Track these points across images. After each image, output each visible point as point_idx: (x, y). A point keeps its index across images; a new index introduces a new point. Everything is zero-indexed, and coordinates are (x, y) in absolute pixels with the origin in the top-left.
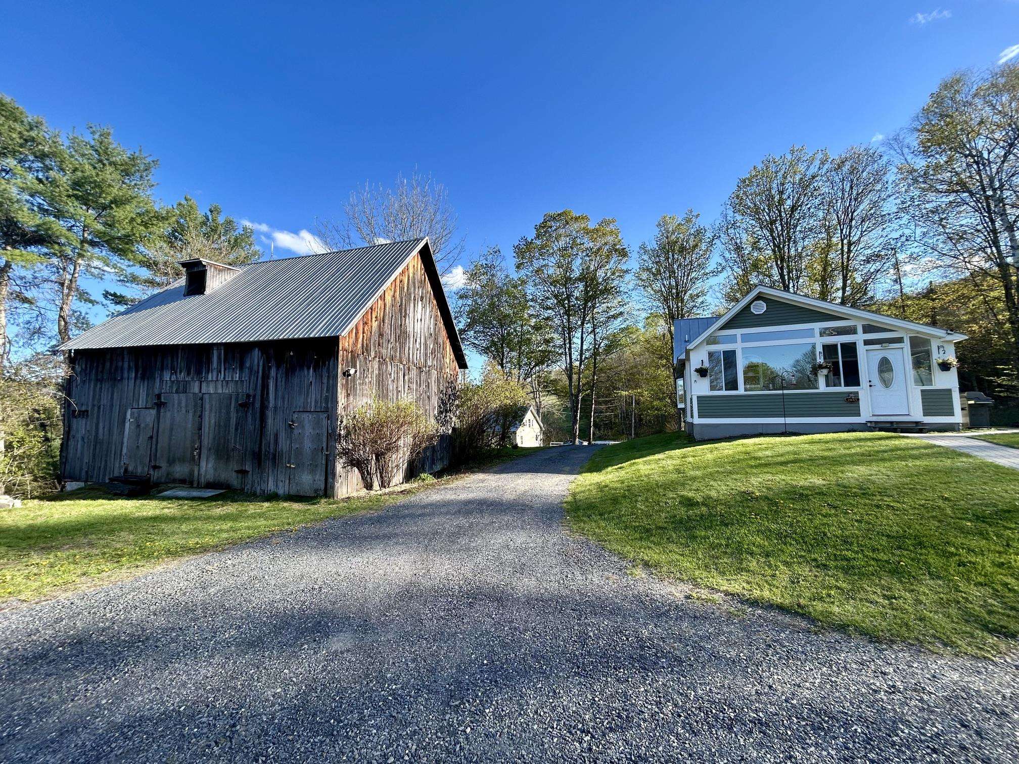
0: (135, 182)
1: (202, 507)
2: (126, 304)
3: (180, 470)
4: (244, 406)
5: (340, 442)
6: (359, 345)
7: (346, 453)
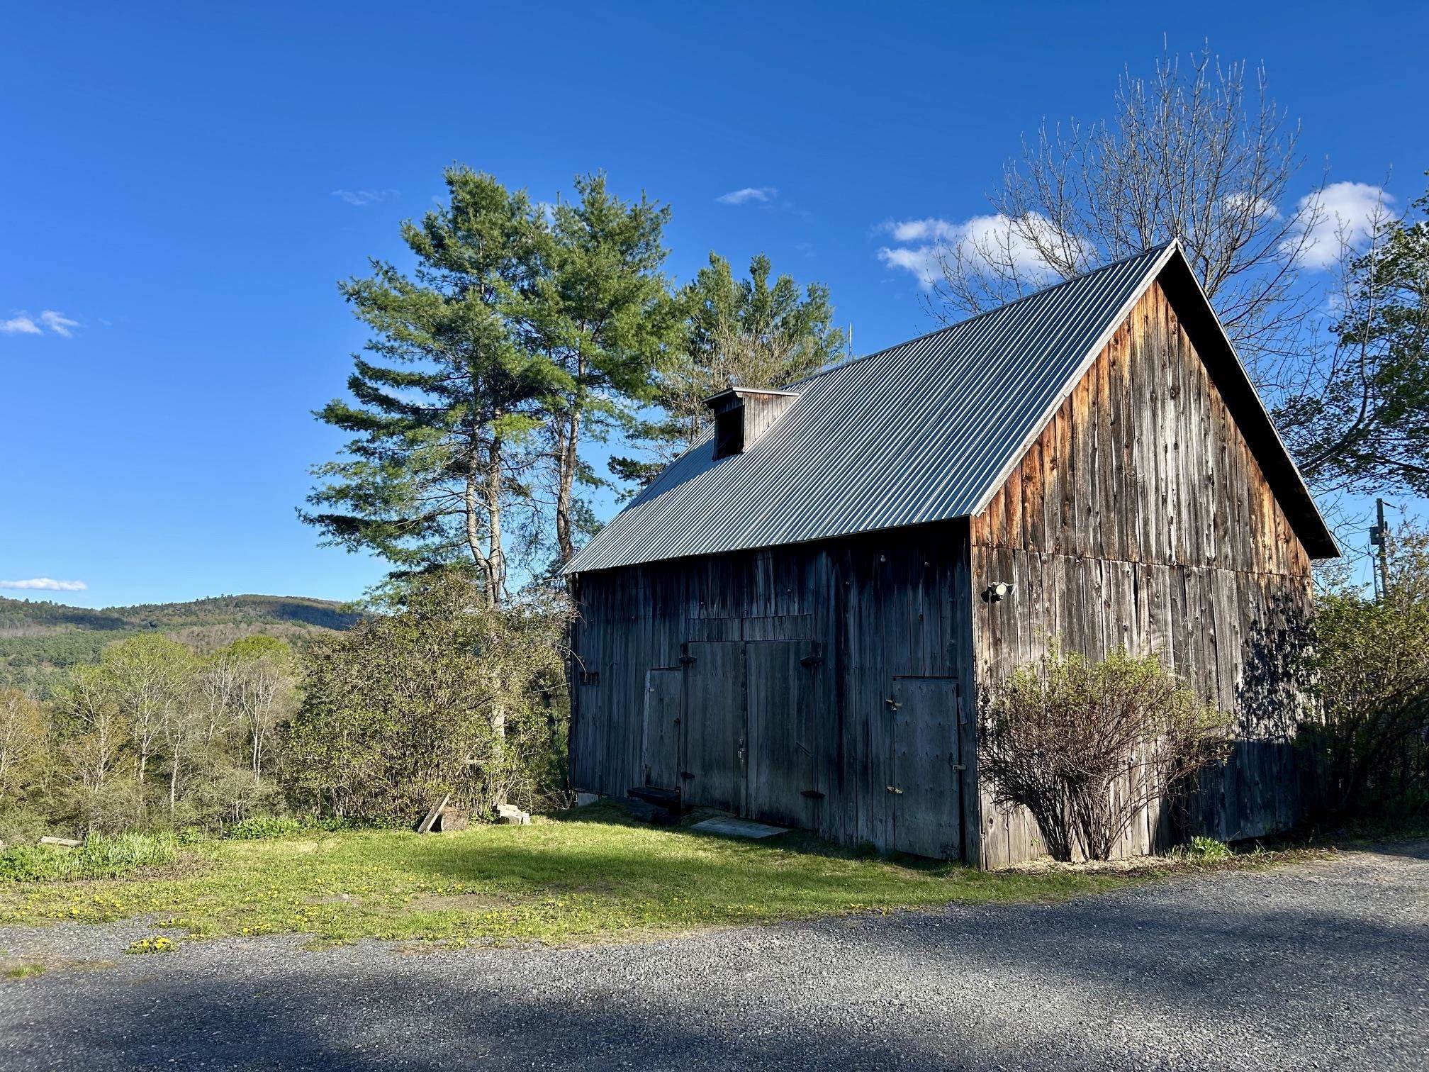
0: (640, 256)
1: (752, 855)
2: (639, 477)
3: (720, 784)
4: (810, 665)
5: (985, 746)
6: (1016, 529)
7: (998, 769)
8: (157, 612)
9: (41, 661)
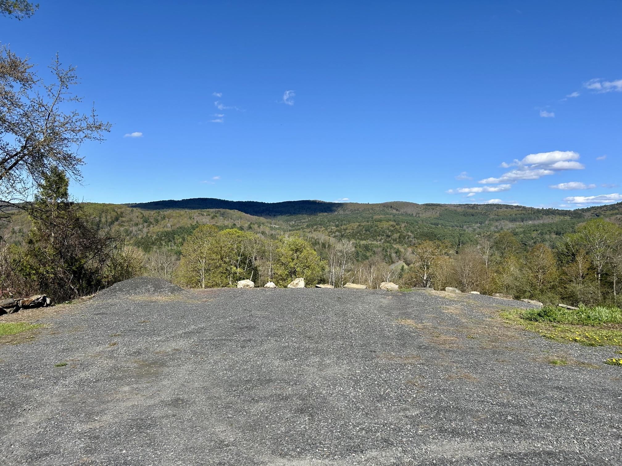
8: (599, 210)
9: (550, 233)
